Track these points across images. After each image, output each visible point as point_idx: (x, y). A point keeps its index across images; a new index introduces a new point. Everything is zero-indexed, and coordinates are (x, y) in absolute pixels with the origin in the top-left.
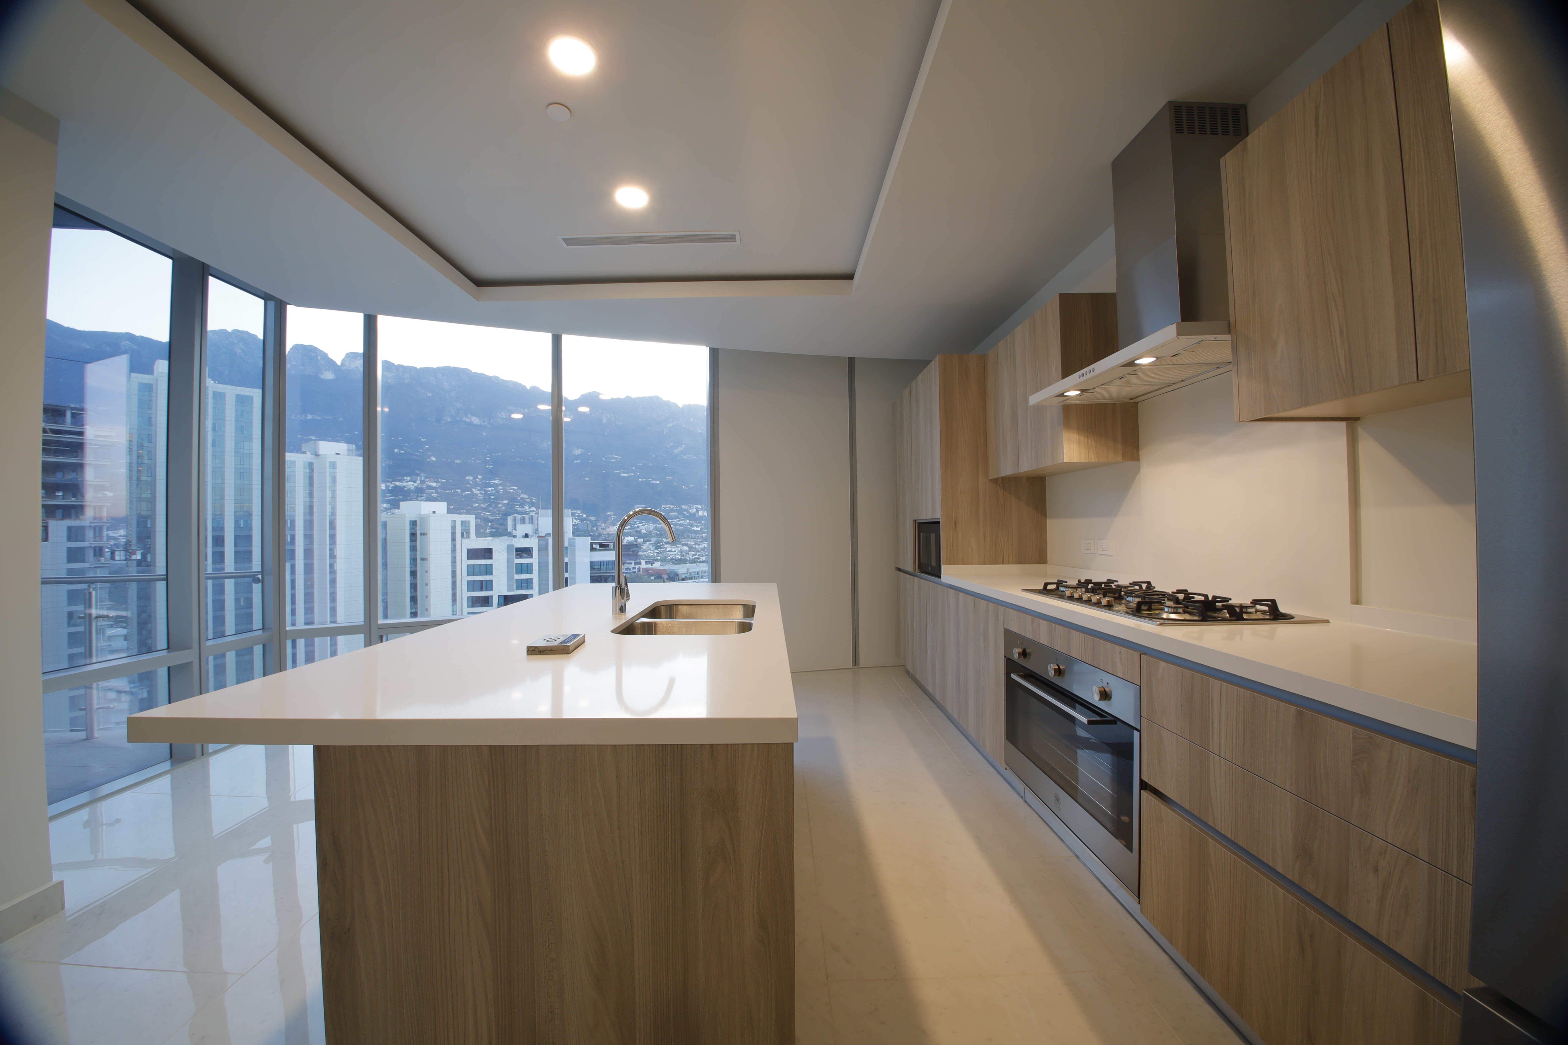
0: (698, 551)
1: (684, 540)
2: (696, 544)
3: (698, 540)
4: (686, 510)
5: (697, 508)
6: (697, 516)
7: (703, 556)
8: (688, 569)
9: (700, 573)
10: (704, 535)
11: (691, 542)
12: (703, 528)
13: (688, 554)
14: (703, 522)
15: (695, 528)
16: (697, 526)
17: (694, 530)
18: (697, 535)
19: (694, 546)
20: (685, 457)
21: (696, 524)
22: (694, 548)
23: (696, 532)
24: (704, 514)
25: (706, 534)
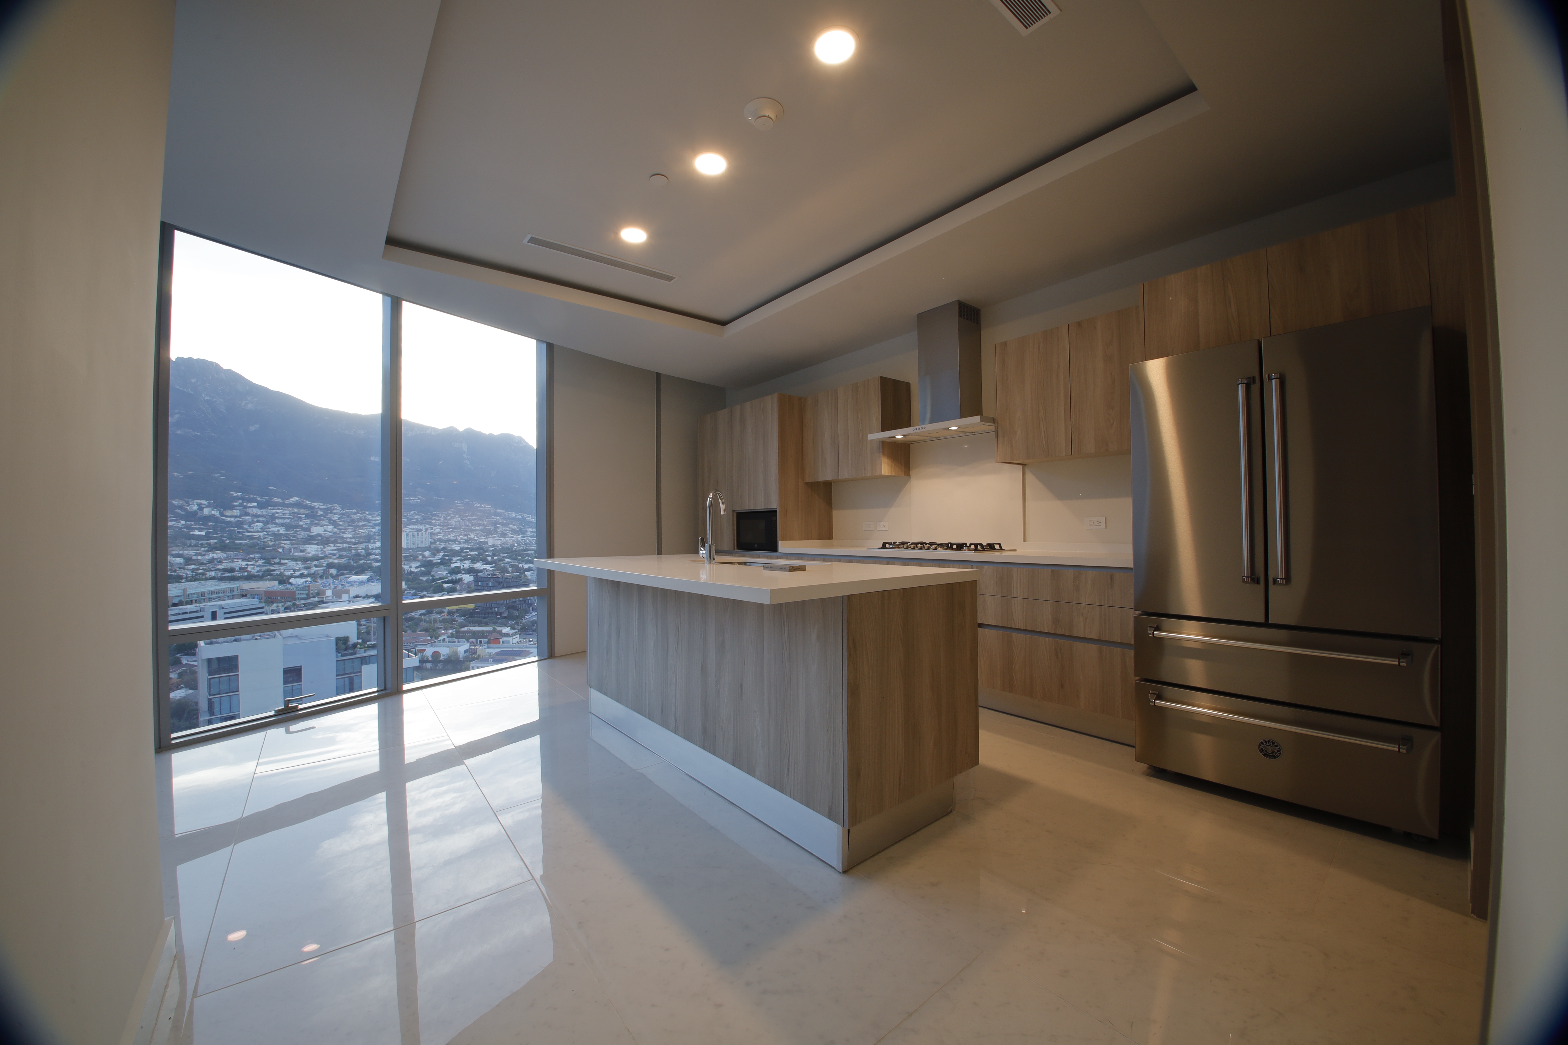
0: (202, 564)
1: (178, 548)
2: (197, 555)
3: (203, 549)
4: (181, 507)
5: (200, 505)
6: (200, 515)
7: (212, 571)
8: (185, 590)
9: (207, 595)
10: (212, 541)
11: (190, 552)
12: (210, 532)
13: (184, 569)
14: (210, 524)
15: (197, 533)
16: (200, 530)
17: (193, 534)
18: (200, 542)
19: (194, 557)
20: (179, 432)
21: (197, 526)
22: (194, 560)
23: (199, 538)
24: (213, 512)
25: (216, 541)
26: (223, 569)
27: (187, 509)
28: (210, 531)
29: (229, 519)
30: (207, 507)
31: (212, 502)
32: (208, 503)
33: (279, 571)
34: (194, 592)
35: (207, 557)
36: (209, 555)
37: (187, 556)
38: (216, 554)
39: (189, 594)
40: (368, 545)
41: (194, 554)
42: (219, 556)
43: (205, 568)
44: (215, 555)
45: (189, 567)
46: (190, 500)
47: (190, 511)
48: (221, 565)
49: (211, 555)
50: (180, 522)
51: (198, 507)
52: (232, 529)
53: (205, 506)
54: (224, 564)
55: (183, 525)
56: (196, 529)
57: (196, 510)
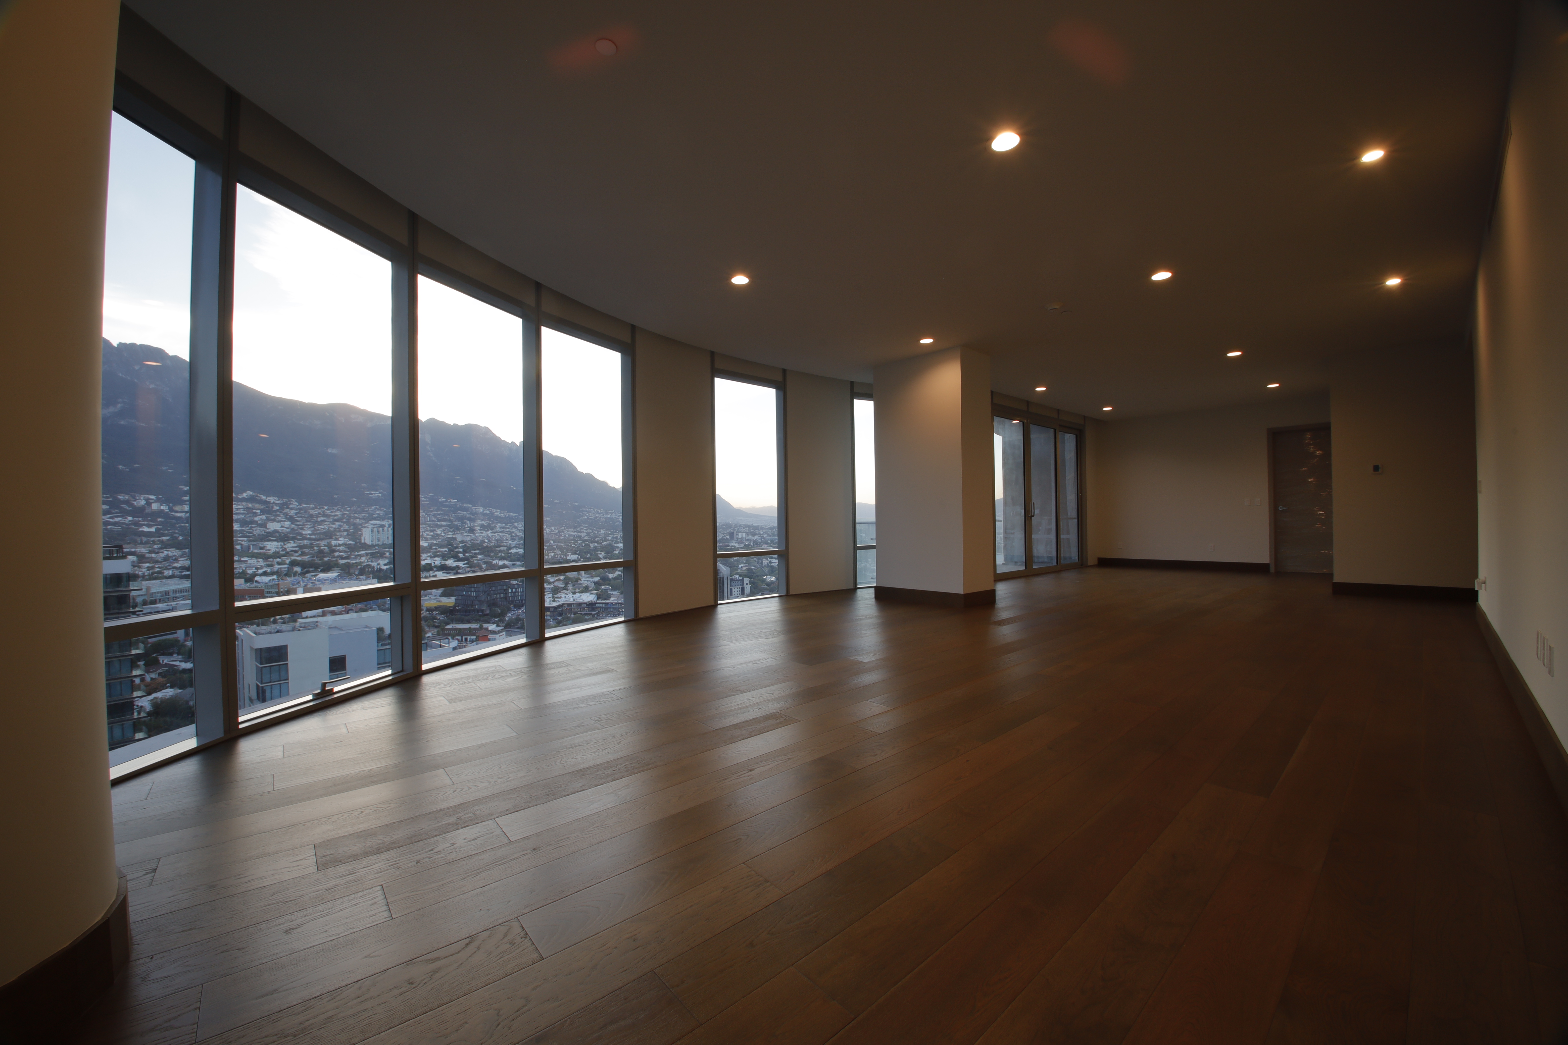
26: (180, 567)
27: (134, 504)
28: (160, 527)
29: (179, 515)
30: (155, 502)
31: (160, 496)
32: (156, 498)
33: (241, 569)
34: (158, 591)
35: (162, 555)
36: (163, 552)
37: (140, 554)
38: (171, 551)
39: (152, 593)
40: (331, 542)
41: (147, 551)
42: (174, 554)
43: (160, 566)
44: (169, 552)
45: (144, 565)
46: (137, 495)
47: (137, 506)
48: (177, 563)
49: (166, 553)
50: (126, 518)
51: (145, 502)
52: (183, 525)
53: (153, 501)
54: (180, 562)
55: (130, 521)
56: (144, 525)
57: (143, 506)
